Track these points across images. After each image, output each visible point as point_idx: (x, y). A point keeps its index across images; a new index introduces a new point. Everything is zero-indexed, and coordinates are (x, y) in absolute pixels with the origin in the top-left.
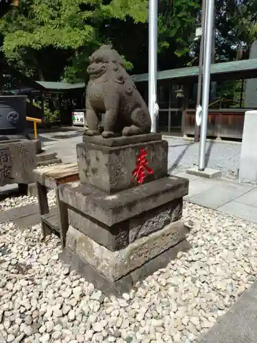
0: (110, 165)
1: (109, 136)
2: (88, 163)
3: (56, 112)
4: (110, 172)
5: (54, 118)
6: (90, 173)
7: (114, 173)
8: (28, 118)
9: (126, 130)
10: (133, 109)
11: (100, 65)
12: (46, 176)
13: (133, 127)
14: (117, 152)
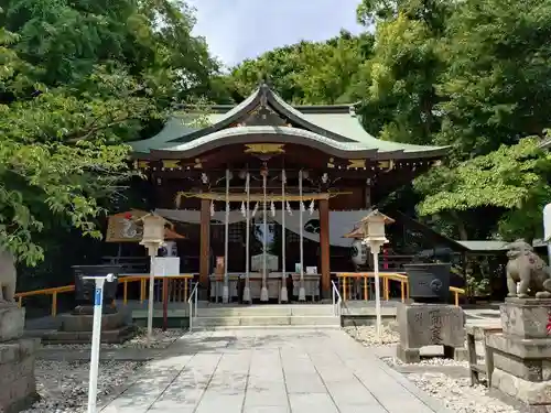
0: (524, 316)
1: (523, 297)
2: (509, 316)
3: (484, 282)
4: (525, 322)
5: (481, 290)
6: (510, 324)
7: (528, 322)
8: (451, 288)
9: (538, 294)
10: (544, 280)
11: (515, 252)
12: (476, 328)
13: (546, 292)
14: (530, 308)
